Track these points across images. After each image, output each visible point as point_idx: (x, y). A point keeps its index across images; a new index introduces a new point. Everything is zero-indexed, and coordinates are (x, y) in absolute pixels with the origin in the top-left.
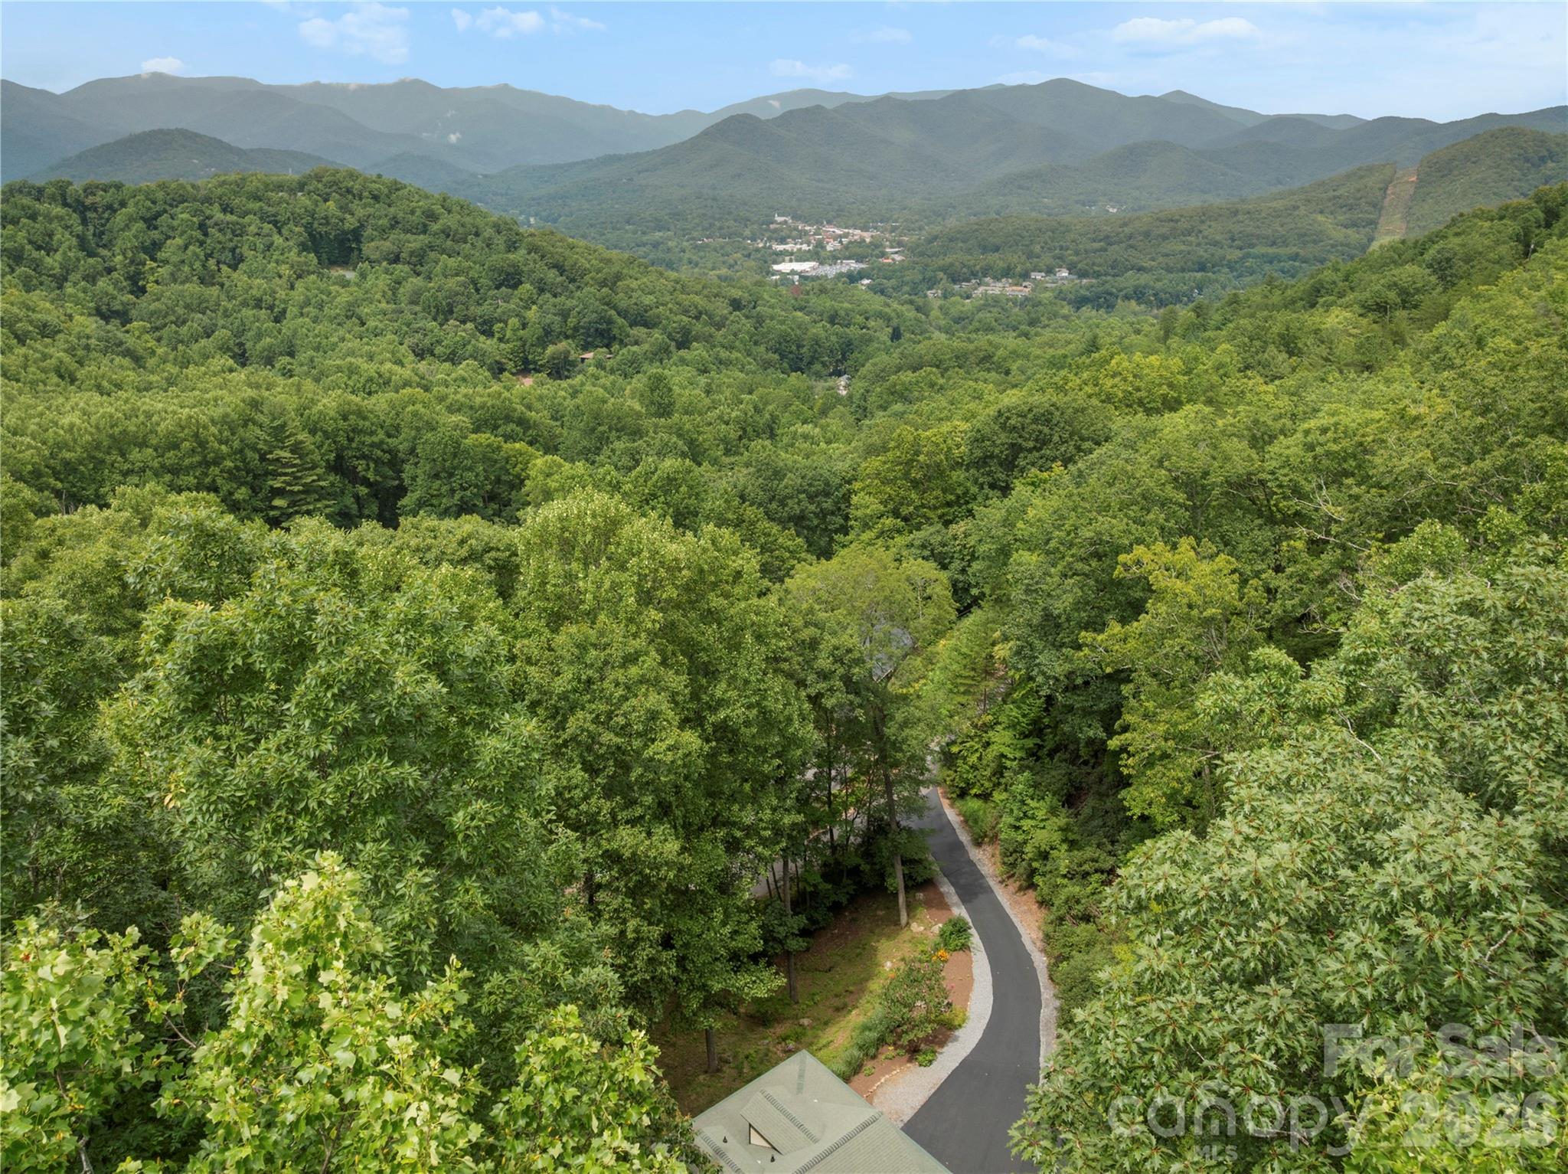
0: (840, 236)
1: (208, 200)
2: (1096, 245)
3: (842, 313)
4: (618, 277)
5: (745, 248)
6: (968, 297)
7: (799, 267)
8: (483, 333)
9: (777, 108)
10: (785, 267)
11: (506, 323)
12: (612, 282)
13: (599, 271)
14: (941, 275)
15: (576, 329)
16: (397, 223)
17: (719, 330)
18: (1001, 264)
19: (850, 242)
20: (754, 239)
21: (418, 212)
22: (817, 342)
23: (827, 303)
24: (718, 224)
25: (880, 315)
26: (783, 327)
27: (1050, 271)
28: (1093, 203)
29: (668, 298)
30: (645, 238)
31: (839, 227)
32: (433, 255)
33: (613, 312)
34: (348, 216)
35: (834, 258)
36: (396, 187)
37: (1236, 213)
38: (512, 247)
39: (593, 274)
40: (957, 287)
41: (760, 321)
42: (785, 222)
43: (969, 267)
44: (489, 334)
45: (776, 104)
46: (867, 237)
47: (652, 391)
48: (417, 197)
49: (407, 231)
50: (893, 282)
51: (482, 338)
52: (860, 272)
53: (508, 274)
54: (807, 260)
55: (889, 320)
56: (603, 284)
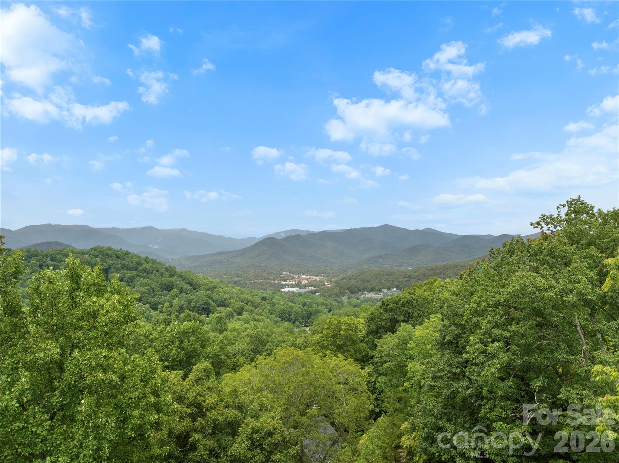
0: (308, 279)
1: (46, 256)
2: (405, 279)
3: (308, 303)
4: (215, 287)
5: (270, 283)
6: (358, 299)
7: (291, 289)
8: (153, 309)
9: (284, 236)
10: (286, 290)
11: (163, 304)
12: (212, 289)
13: (207, 285)
14: (347, 291)
15: (194, 307)
16: (125, 266)
17: (256, 309)
18: (370, 286)
19: (311, 281)
20: (274, 280)
21: (134, 262)
22: (297, 313)
23: (301, 299)
24: (260, 275)
25: (323, 304)
26: (283, 307)
27: (389, 289)
28: (402, 266)
29: (235, 296)
30: (231, 280)
31: (307, 275)
32: (137, 278)
33: (211, 301)
34: (104, 264)
35: (305, 286)
36: (127, 253)
37: (457, 266)
38: (171, 276)
39: (204, 286)
40: (353, 295)
41: (273, 305)
42: (286, 274)
43: (357, 288)
44: (155, 309)
45: (283, 234)
46: (318, 279)
47: (217, 324)
48: (135, 257)
49: (128, 270)
50: (328, 293)
51: (152, 311)
52: (315, 290)
53: (168, 286)
54: (295, 287)
55: (327, 306)
56: (208, 289)
